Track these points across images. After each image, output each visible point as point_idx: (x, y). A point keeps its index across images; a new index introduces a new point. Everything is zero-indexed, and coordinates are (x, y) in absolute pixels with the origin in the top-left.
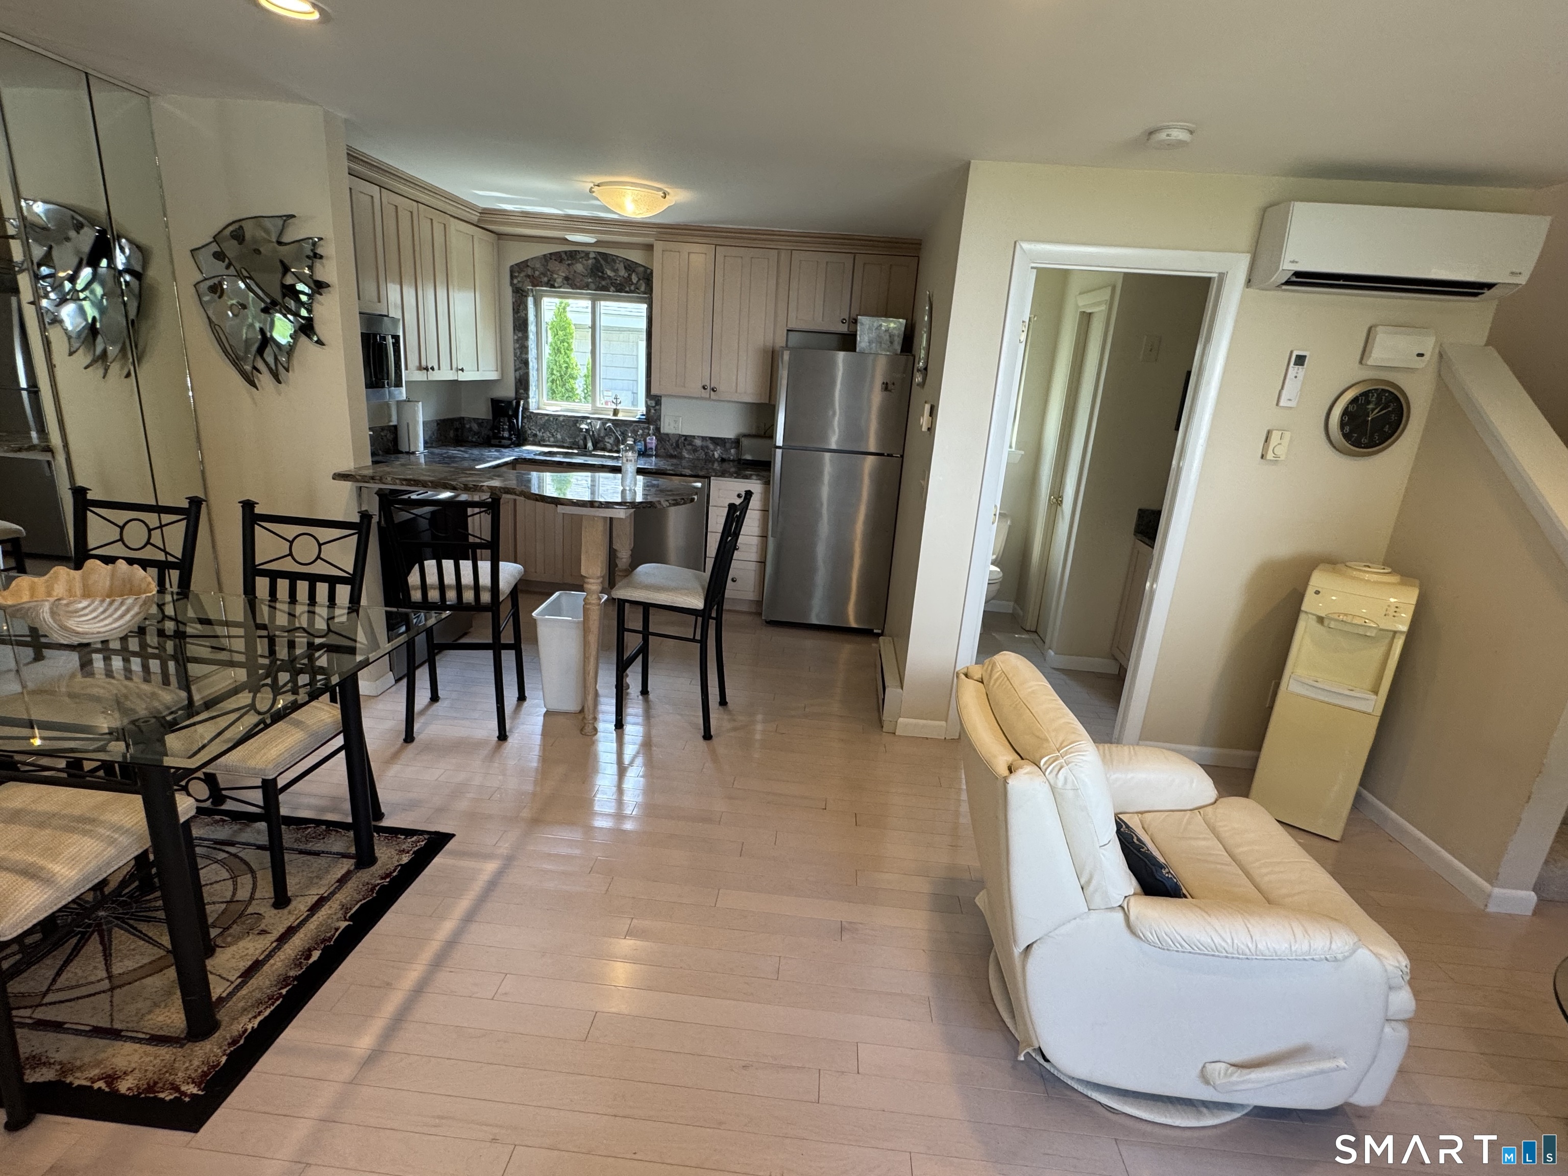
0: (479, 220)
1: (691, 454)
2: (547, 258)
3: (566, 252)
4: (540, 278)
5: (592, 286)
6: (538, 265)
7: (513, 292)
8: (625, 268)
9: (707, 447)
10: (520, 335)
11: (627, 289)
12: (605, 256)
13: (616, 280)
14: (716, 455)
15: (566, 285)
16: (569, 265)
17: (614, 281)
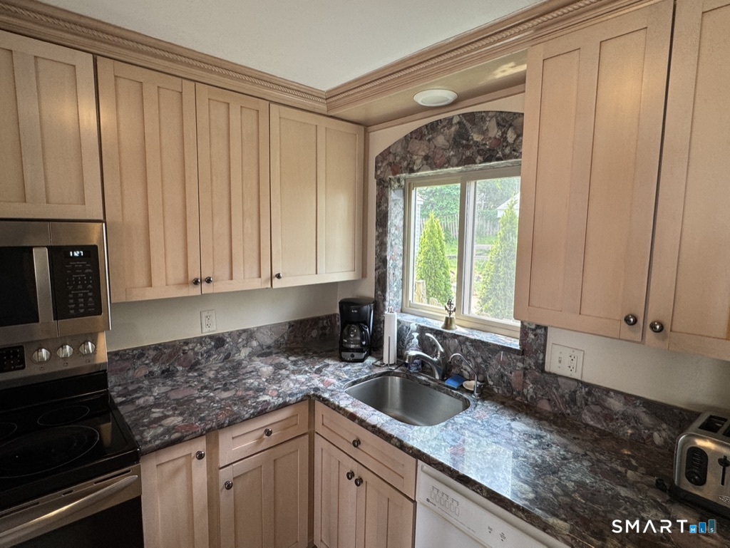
2: (407, 139)
3: (426, 126)
4: (401, 164)
6: (399, 150)
7: (377, 185)
8: (498, 124)
11: (500, 154)
12: (471, 117)
13: (485, 144)
15: (425, 166)
16: (429, 140)
17: (482, 147)
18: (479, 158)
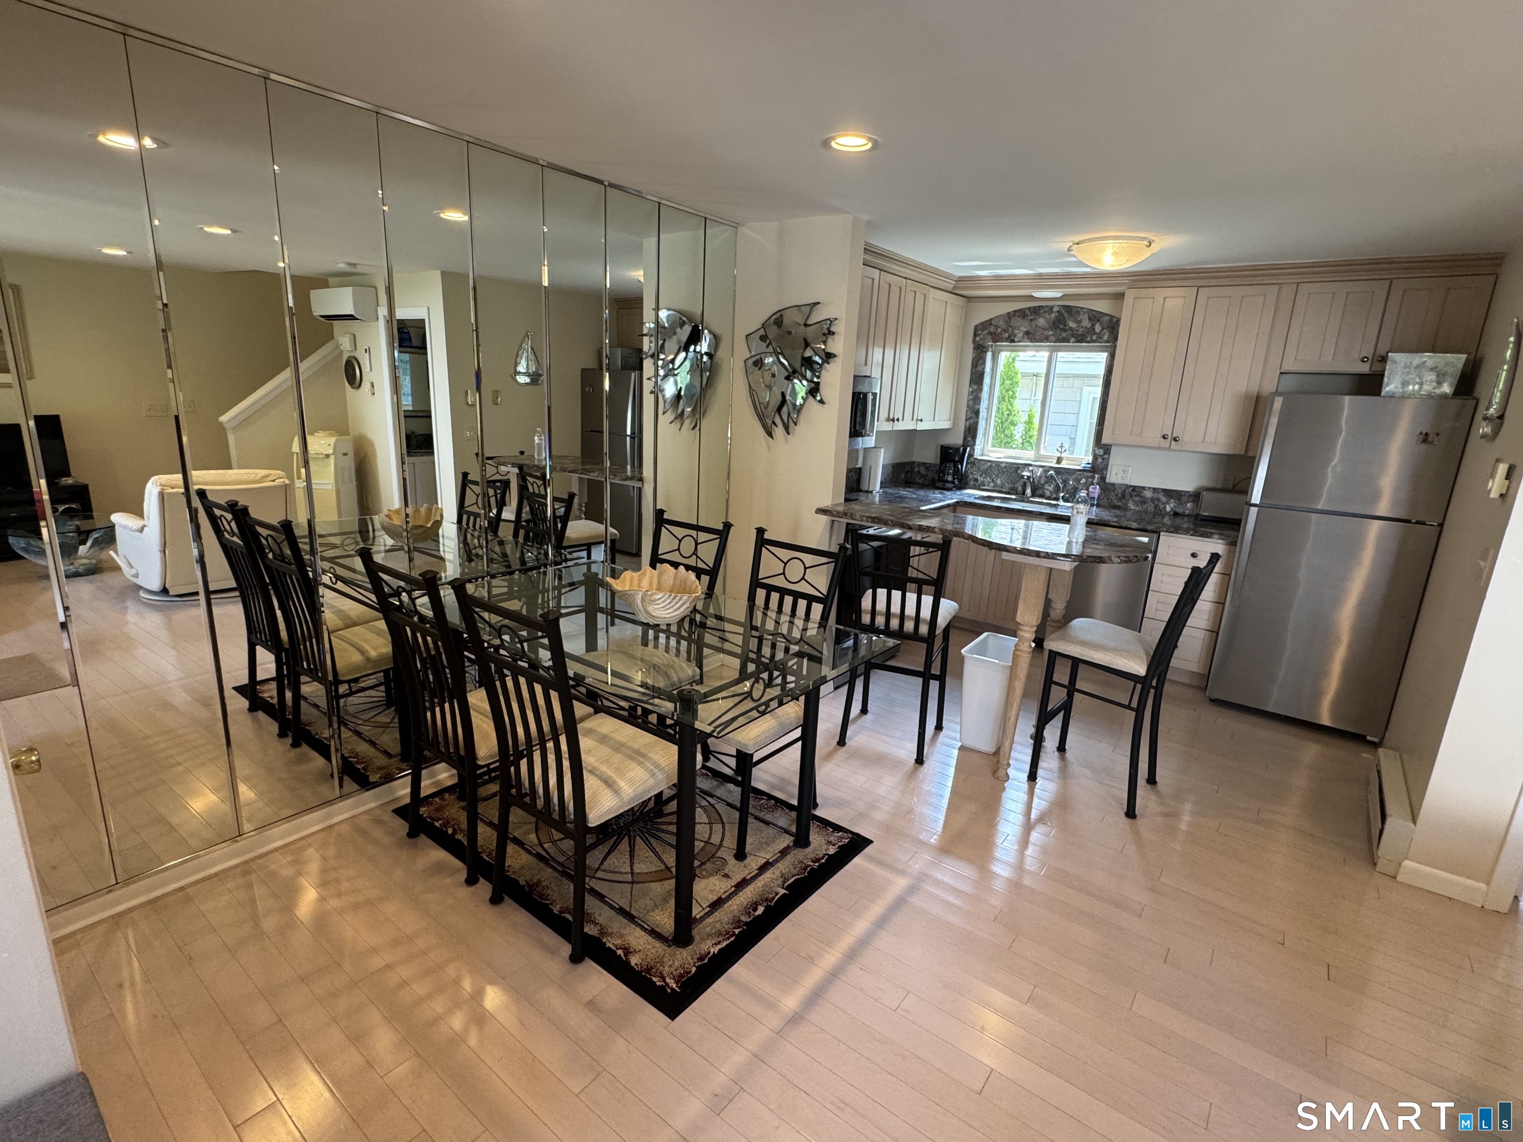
0: (954, 287)
1: (1138, 505)
2: (1010, 316)
3: (1029, 309)
4: (1002, 334)
5: (1053, 338)
6: (1001, 323)
7: (974, 348)
8: (1089, 318)
9: (1159, 500)
10: (975, 387)
11: (1089, 339)
12: (1069, 309)
13: (1078, 331)
14: (1168, 508)
15: (1026, 339)
16: (1031, 320)
17: (1075, 332)
18: (1073, 339)
